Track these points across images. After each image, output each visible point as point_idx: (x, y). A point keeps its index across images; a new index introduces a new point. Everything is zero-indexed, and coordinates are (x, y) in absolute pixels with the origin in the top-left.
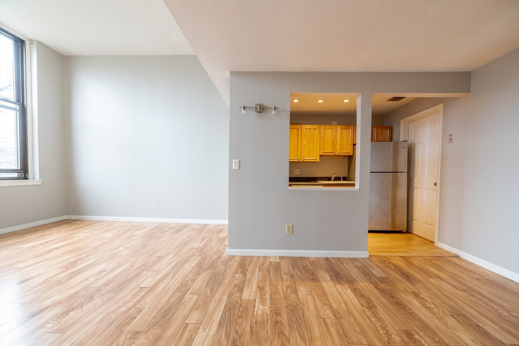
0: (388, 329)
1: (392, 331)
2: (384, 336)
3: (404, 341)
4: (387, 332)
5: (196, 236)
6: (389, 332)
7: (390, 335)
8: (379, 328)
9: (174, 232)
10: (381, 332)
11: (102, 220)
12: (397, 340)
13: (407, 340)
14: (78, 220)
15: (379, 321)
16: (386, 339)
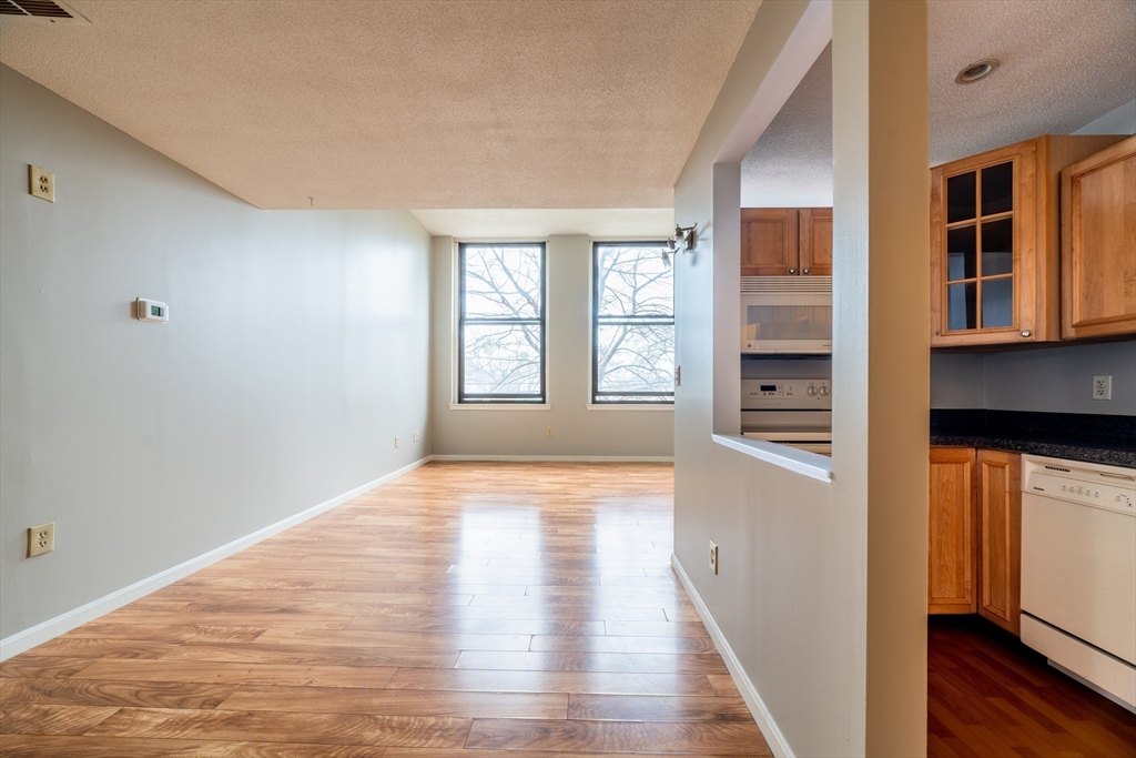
0: (397, 733)
1: (389, 738)
2: (388, 718)
3: (360, 744)
4: (392, 728)
6: (389, 730)
7: (382, 728)
8: (405, 719)
10: (396, 718)
12: (368, 733)
13: (358, 751)
15: (422, 727)
16: (380, 717)
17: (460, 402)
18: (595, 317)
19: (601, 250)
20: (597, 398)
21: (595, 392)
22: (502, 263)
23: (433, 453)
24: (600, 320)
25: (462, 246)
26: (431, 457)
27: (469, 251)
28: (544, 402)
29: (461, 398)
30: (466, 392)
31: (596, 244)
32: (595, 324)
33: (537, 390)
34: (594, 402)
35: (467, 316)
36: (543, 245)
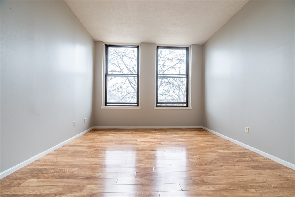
5: (275, 188)
9: (250, 167)
11: (215, 134)
14: (205, 130)
17: (106, 105)
18: (157, 74)
19: (160, 50)
20: (158, 104)
21: (157, 102)
22: (122, 60)
23: (94, 126)
24: (159, 76)
25: (107, 46)
26: (93, 128)
27: (110, 49)
28: (138, 106)
29: (106, 104)
30: (108, 102)
31: (158, 47)
32: (157, 77)
33: (136, 102)
34: (157, 106)
35: (109, 73)
36: (138, 47)
